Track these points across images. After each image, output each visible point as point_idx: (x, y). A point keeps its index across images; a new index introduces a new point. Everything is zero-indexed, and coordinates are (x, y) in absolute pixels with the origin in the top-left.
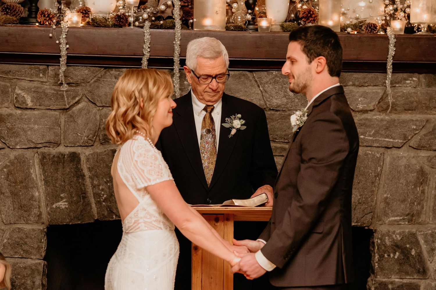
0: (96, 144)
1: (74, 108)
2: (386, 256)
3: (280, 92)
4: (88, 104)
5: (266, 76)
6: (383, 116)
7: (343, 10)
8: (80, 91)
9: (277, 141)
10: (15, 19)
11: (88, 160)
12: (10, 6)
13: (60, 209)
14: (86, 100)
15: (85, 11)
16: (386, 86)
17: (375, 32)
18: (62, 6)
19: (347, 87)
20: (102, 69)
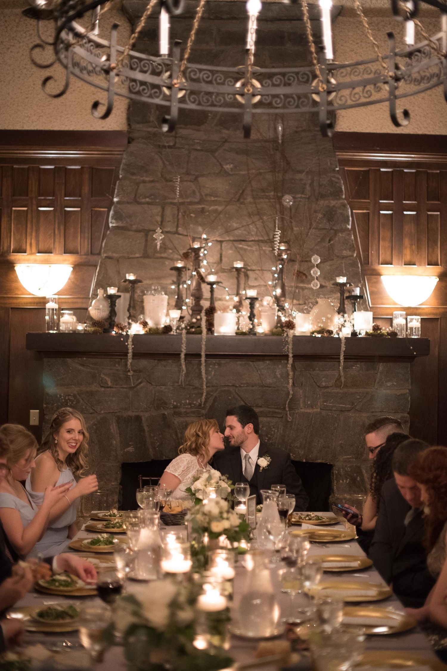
1: (138, 387)
2: (341, 481)
3: (271, 374)
4: (147, 384)
5: (262, 364)
6: (338, 390)
8: (142, 376)
10: (100, 329)
11: (147, 420)
12: (98, 321)
13: (130, 453)
14: (145, 381)
15: (145, 323)
16: (340, 371)
17: (332, 335)
18: (130, 321)
19: (315, 371)
20: (156, 361)
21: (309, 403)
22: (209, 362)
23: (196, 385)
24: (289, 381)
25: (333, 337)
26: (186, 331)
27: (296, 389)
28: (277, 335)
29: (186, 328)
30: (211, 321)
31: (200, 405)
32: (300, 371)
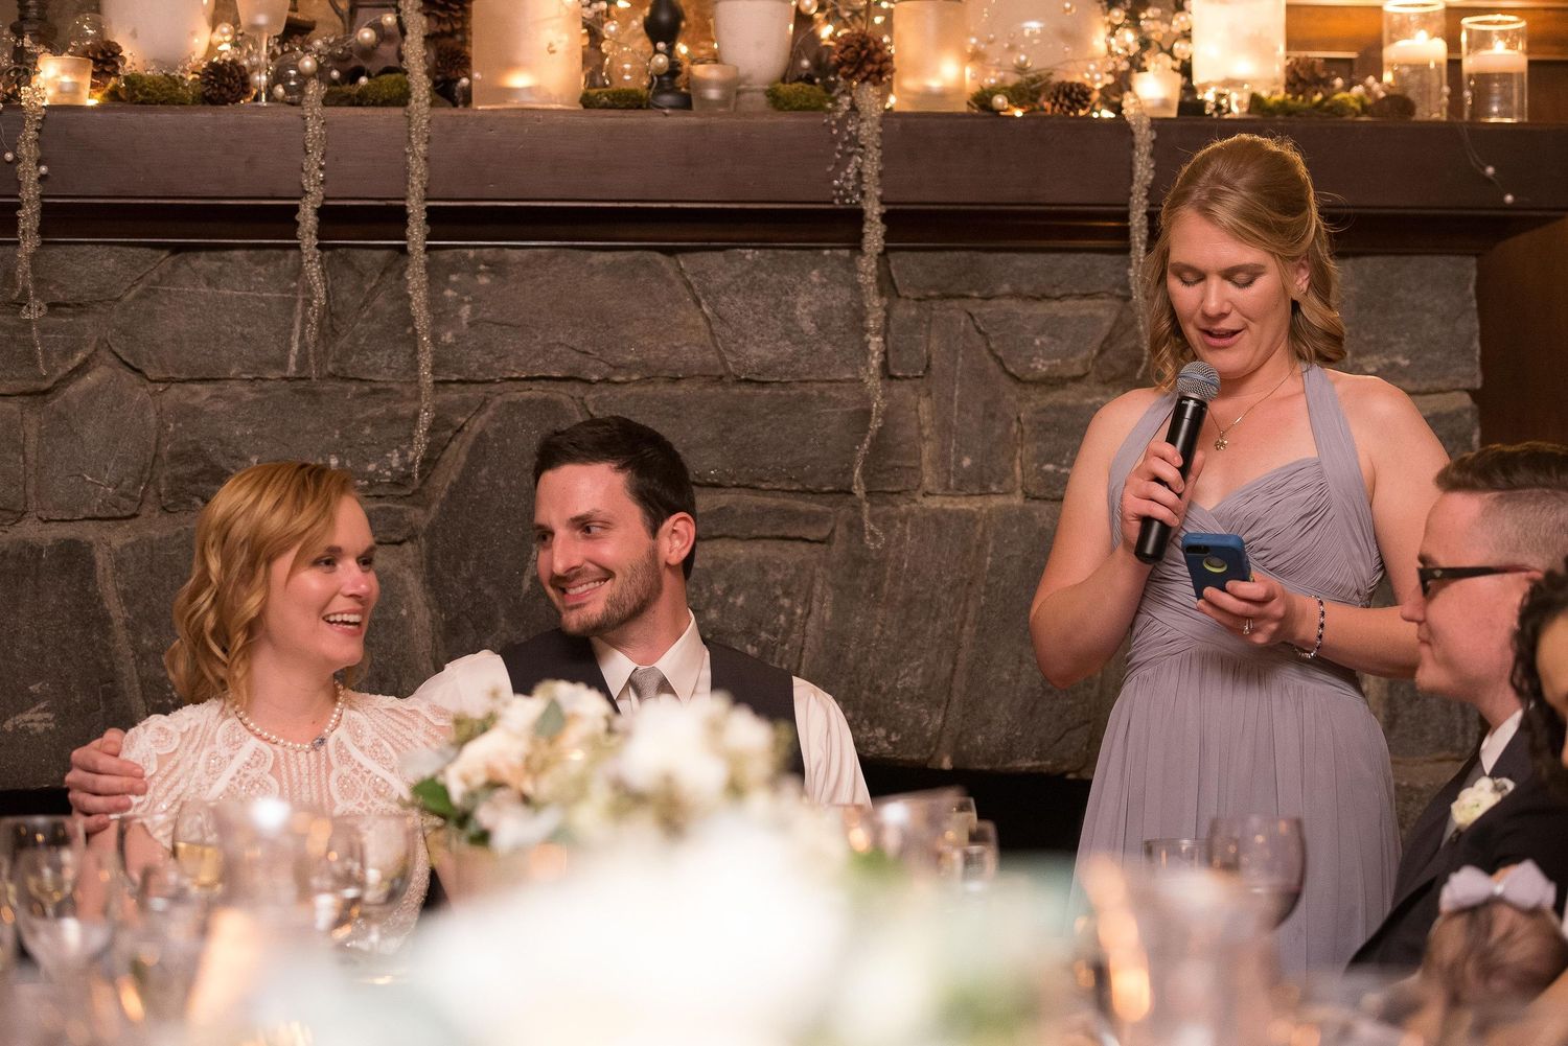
0: (145, 512)
1: (71, 389)
3: (770, 318)
4: (119, 375)
5: (720, 267)
7: (974, 41)
8: (90, 331)
9: (763, 486)
11: (120, 564)
13: (29, 737)
14: (110, 359)
15: (103, 53)
16: (1120, 297)
17: (1082, 113)
18: (27, 42)
19: (994, 302)
20: (164, 254)
21: (967, 462)
22: (445, 256)
23: (378, 378)
24: (864, 347)
25: (1088, 118)
26: (324, 89)
27: (898, 389)
28: (800, 108)
29: (321, 72)
30: (449, 42)
31: (403, 479)
32: (918, 300)
